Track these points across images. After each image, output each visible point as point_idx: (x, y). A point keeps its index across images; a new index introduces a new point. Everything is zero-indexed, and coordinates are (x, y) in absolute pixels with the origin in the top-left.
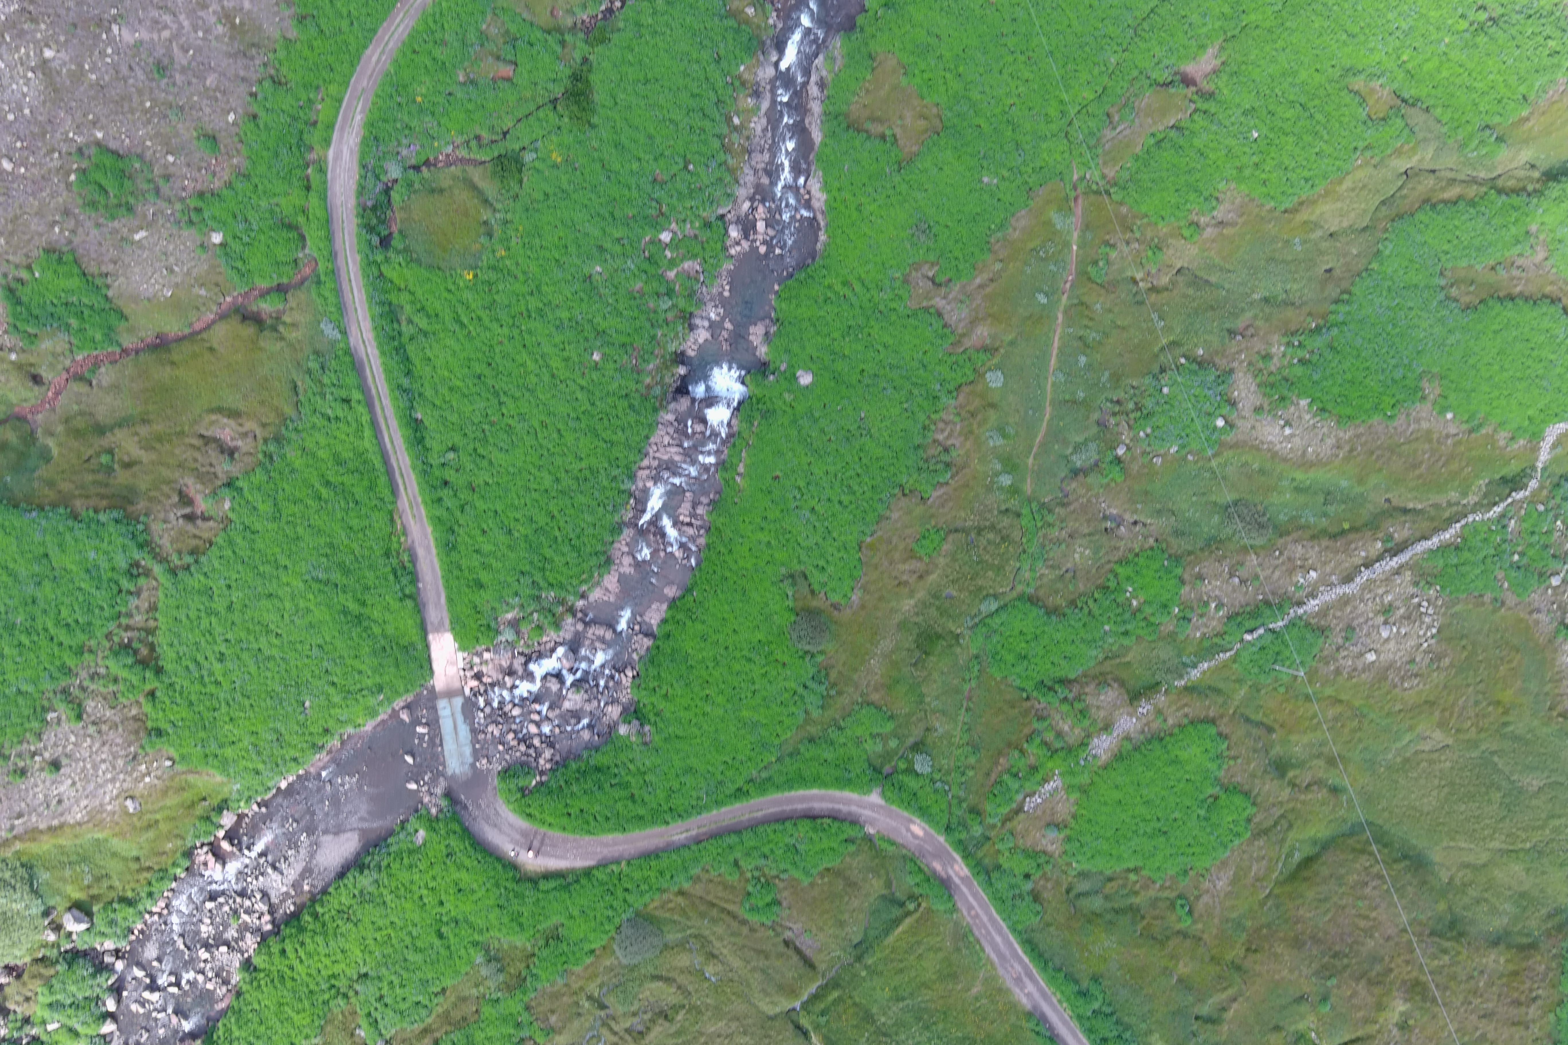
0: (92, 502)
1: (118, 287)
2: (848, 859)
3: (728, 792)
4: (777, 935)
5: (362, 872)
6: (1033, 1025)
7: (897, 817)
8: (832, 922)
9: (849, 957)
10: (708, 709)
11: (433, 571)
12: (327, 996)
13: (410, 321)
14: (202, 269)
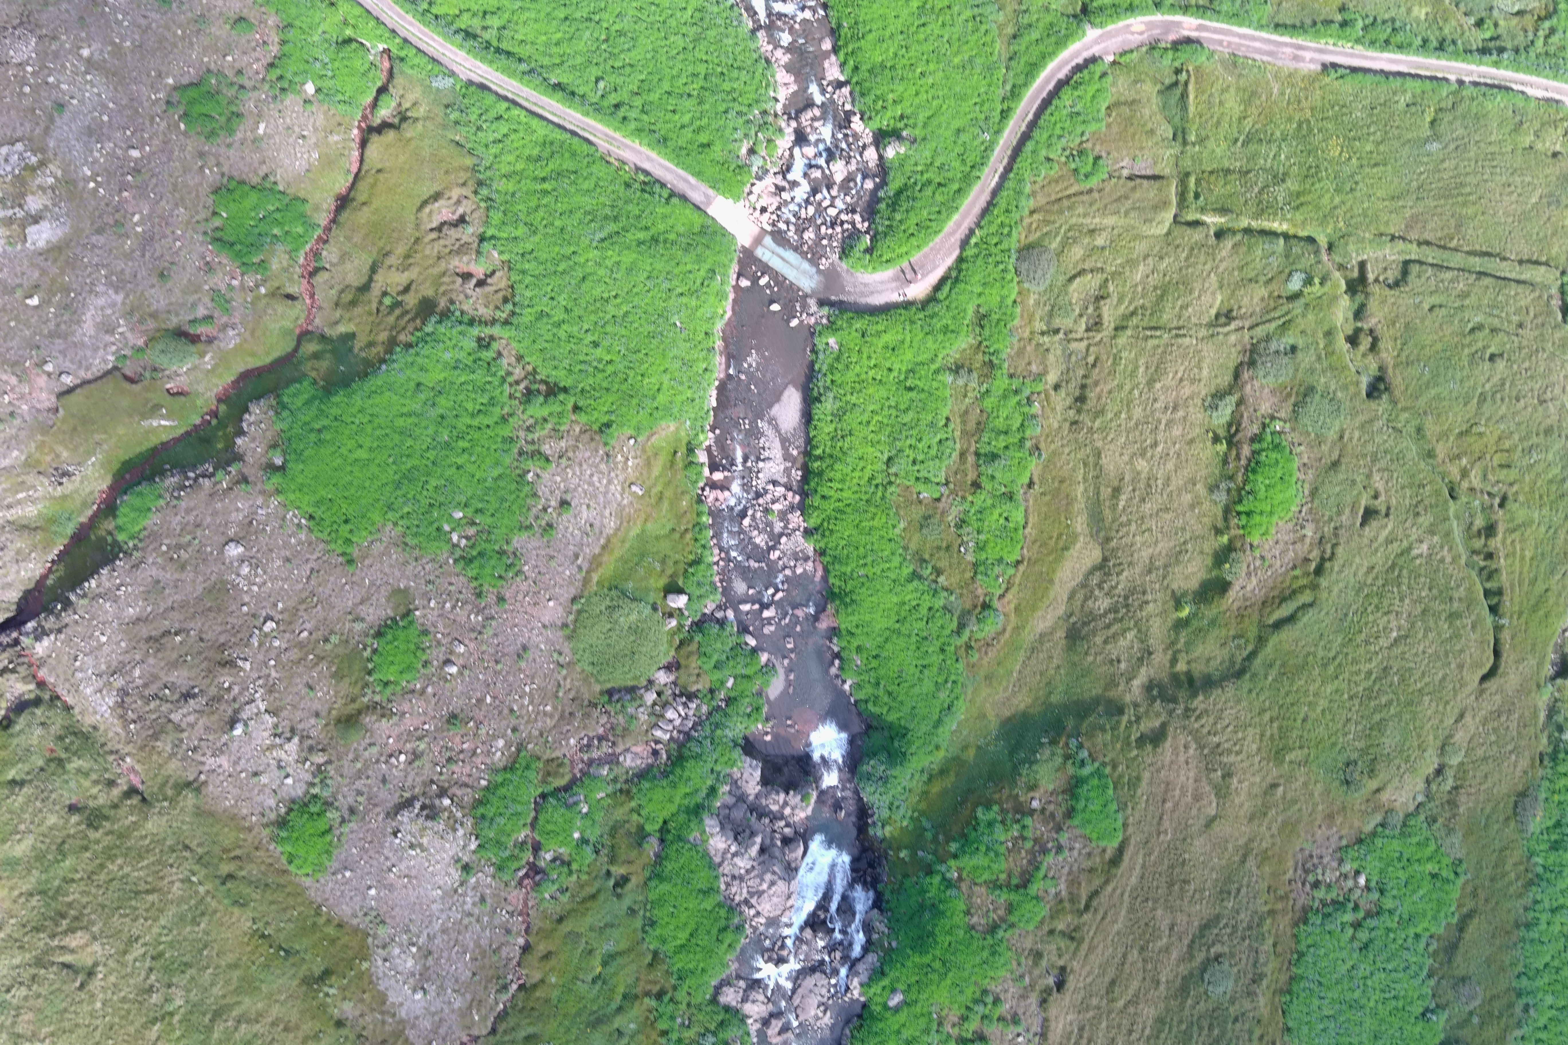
0: (410, 327)
1: (281, 178)
2: (1114, 90)
3: (997, 120)
4: (1119, 178)
5: (820, 402)
6: (1333, 75)
7: (1118, 32)
8: (1144, 137)
9: (1176, 149)
10: (930, 81)
11: (667, 169)
12: (880, 494)
13: (485, 28)
14: (321, 120)
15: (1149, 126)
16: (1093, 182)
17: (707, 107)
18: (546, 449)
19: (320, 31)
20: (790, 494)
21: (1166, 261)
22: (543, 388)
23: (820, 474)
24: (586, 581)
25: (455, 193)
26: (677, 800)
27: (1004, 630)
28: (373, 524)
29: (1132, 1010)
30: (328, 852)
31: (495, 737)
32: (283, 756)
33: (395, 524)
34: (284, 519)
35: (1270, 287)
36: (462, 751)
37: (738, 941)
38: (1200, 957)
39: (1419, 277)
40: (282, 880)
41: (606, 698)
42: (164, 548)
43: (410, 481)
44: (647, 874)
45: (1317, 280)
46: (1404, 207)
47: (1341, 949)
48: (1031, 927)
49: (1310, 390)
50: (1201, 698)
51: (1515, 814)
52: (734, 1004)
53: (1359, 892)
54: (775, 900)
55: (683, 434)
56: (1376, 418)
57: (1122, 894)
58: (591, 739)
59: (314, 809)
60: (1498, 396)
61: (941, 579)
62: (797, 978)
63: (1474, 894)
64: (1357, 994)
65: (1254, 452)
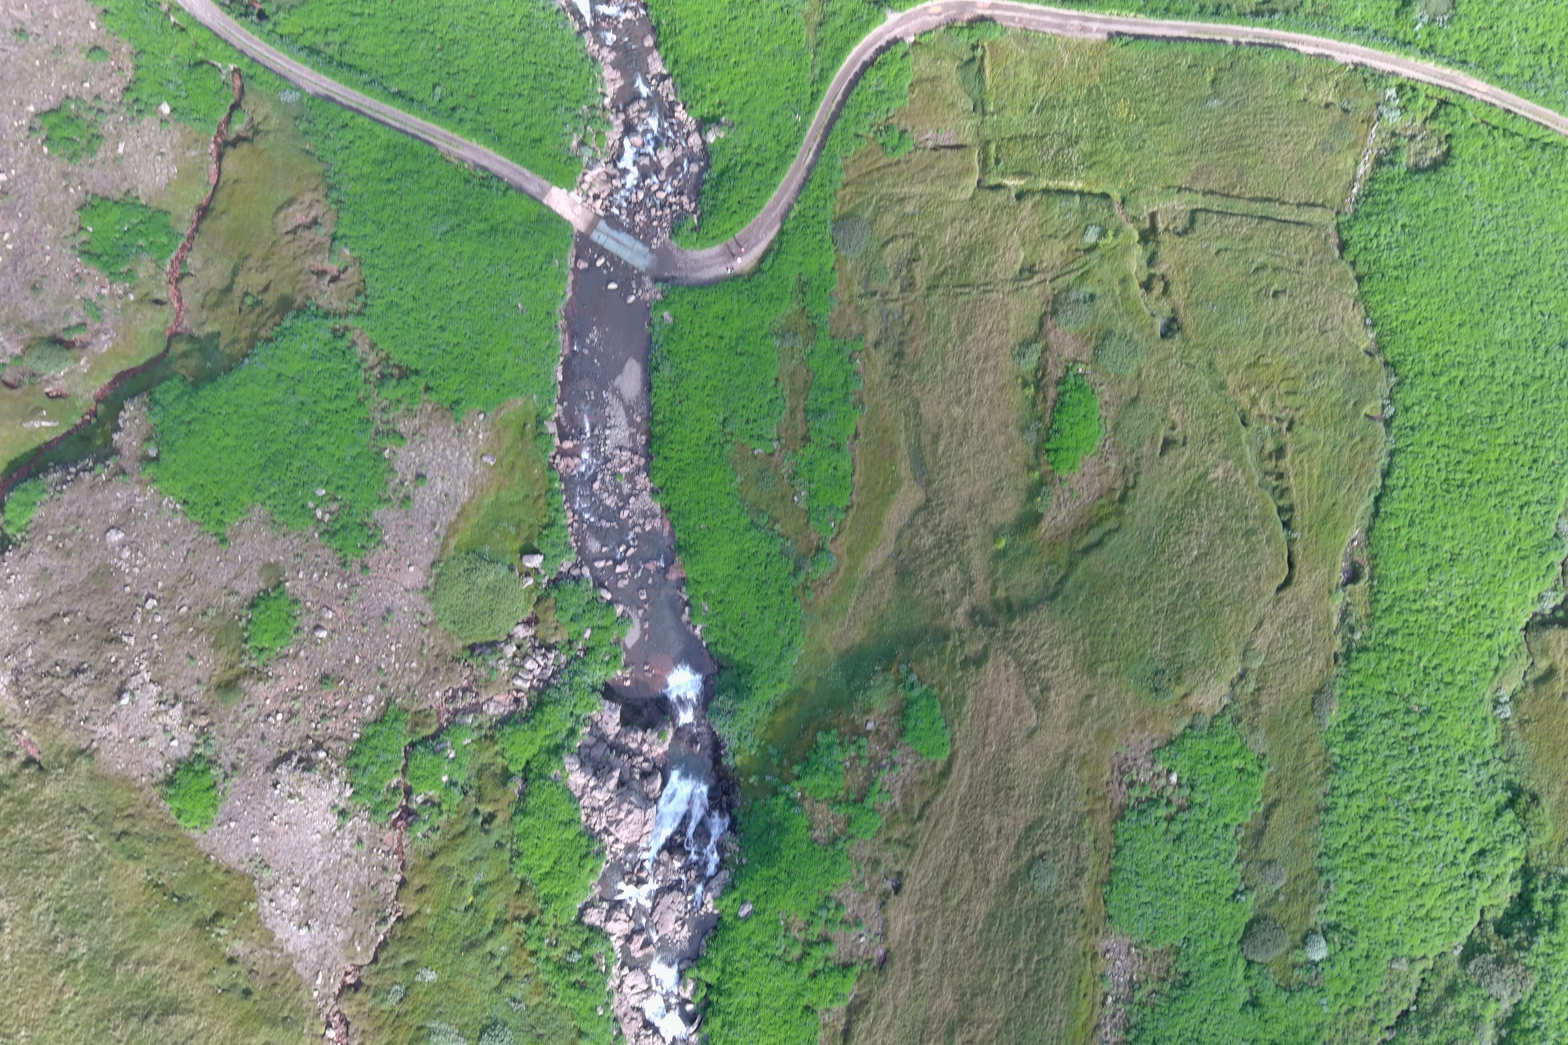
0: (270, 323)
1: (143, 192)
2: (915, 68)
3: (808, 101)
4: (924, 149)
5: (658, 372)
6: (1118, 43)
7: (916, 15)
8: (946, 111)
9: (976, 120)
10: (744, 69)
11: (504, 164)
12: (717, 452)
13: (328, 44)
14: (177, 137)
15: (950, 99)
16: (900, 154)
17: (537, 104)
18: (401, 427)
19: (172, 55)
20: (636, 458)
21: (972, 223)
22: (396, 372)
23: (662, 437)
24: (444, 547)
25: (307, 198)
26: (538, 742)
27: (838, 570)
28: (243, 505)
29: (964, 907)
30: (212, 805)
31: (365, 694)
32: (168, 721)
33: (264, 504)
34: (160, 505)
35: (1068, 242)
36: (335, 708)
37: (599, 866)
38: (1026, 856)
39: (1205, 224)
40: (173, 834)
41: (468, 653)
42: (50, 538)
43: (275, 464)
44: (512, 810)
45: (1110, 233)
46: (1189, 161)
47: (1156, 841)
48: (868, 837)
49: (1109, 333)
50: (1018, 620)
51: (1313, 710)
52: (598, 923)
53: (1171, 789)
54: (632, 827)
55: (531, 407)
56: (1170, 356)
57: (952, 803)
58: (455, 691)
59: (198, 767)
60: (1283, 329)
61: (777, 527)
62: (656, 897)
63: (1278, 785)
64: (1172, 881)
65: (1059, 394)
